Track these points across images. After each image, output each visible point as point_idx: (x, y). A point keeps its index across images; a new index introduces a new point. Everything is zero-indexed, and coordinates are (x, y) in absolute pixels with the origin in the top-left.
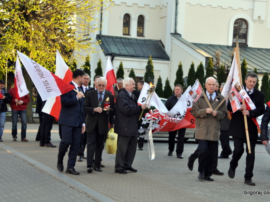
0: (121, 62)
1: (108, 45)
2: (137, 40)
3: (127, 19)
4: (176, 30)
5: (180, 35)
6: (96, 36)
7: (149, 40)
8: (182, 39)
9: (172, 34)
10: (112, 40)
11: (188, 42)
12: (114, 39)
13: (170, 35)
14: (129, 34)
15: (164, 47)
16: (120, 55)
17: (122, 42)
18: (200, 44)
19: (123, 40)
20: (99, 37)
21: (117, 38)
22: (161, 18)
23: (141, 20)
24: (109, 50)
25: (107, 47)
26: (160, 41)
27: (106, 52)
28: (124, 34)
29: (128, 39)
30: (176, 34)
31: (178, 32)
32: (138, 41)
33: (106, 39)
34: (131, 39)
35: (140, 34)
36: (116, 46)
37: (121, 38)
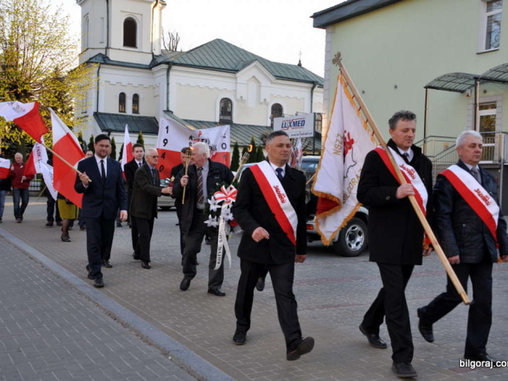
0: (113, 137)
1: (105, 121)
2: (132, 116)
3: (122, 97)
4: (168, 108)
5: (172, 112)
6: (93, 113)
7: (144, 117)
8: (174, 115)
9: (164, 111)
10: (108, 117)
11: (179, 118)
12: (111, 116)
13: (163, 113)
14: (125, 112)
15: (157, 123)
16: (116, 131)
17: (118, 119)
18: (191, 121)
19: (119, 117)
20: (96, 114)
21: (113, 115)
22: (155, 97)
23: (136, 98)
24: (105, 125)
25: (104, 123)
26: (154, 118)
27: (103, 128)
28: (120, 111)
29: (124, 116)
30: (168, 111)
31: (170, 109)
32: (134, 118)
33: (103, 116)
34: (127, 116)
35: (135, 111)
36: (112, 122)
37: (117, 115)
